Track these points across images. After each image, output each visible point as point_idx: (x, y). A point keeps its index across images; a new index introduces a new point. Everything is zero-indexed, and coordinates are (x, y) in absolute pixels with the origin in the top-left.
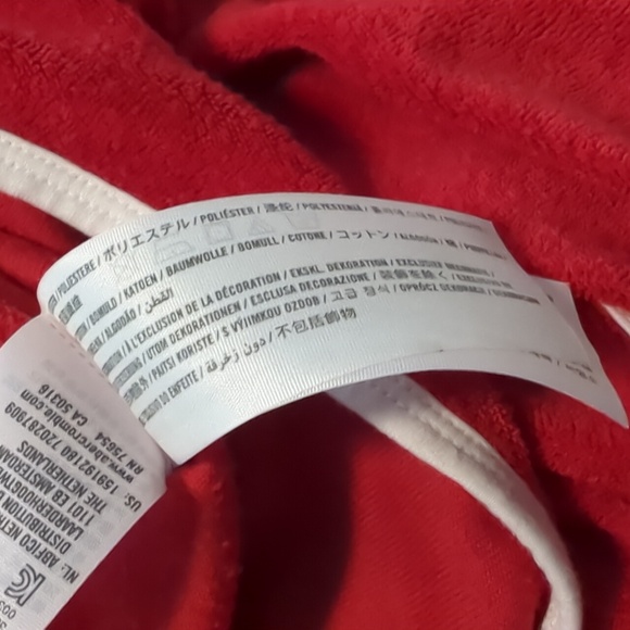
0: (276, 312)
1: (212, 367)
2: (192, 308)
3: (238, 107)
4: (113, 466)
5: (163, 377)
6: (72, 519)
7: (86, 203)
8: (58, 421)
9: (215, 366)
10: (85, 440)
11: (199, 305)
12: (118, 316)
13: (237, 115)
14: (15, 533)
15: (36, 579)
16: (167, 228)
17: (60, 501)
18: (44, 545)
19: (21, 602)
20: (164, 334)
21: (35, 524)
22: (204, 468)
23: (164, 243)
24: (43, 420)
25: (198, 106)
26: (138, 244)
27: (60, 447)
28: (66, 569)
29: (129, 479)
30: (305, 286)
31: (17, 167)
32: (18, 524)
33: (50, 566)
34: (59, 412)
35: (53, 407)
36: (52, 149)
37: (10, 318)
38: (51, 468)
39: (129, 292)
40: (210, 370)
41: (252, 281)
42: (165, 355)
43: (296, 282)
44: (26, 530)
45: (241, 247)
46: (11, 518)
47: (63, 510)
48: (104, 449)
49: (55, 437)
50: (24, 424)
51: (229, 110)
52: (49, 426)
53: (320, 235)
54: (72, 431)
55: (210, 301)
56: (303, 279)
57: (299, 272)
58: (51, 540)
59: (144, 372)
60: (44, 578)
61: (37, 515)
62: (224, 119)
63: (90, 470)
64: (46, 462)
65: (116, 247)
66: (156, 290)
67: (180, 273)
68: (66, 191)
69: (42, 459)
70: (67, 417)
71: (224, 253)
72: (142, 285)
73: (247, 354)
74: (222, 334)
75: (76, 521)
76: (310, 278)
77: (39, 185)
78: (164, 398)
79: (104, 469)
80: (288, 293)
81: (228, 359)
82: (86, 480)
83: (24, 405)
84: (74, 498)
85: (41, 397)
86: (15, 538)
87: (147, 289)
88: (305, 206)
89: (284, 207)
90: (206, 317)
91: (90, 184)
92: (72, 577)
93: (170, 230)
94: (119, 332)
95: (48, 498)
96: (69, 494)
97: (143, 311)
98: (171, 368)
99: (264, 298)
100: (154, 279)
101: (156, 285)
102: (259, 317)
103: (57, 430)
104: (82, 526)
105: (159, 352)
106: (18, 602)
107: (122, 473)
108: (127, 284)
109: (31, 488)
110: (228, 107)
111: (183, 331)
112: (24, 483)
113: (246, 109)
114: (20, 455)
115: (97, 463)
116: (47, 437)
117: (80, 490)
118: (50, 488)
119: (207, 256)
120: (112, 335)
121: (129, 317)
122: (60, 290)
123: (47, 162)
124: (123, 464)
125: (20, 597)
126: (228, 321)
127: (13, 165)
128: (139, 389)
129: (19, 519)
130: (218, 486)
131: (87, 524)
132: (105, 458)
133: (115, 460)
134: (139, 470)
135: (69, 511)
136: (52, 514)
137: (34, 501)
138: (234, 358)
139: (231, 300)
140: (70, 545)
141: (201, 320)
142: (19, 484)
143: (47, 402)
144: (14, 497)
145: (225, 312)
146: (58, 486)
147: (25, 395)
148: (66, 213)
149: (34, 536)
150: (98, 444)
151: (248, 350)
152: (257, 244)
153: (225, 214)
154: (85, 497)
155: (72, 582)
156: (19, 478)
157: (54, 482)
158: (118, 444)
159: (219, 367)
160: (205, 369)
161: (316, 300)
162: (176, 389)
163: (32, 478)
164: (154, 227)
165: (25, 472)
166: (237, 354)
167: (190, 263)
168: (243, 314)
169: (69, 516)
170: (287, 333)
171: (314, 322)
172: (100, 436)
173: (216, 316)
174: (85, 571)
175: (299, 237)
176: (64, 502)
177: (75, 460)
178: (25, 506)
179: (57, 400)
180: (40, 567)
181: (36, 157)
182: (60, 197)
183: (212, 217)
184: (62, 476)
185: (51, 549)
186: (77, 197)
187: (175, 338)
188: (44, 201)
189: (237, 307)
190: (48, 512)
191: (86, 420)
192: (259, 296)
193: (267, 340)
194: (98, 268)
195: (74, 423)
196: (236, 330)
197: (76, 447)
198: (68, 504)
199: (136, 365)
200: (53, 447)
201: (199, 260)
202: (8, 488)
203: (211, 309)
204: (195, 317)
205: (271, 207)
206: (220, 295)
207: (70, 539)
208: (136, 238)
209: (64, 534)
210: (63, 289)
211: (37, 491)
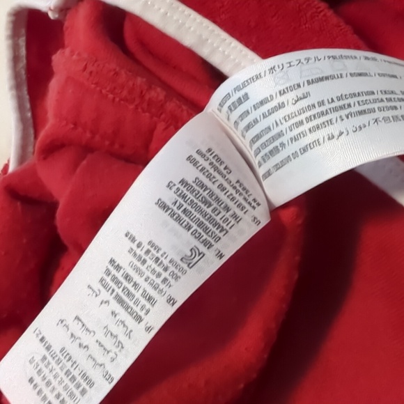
0: (373, 111)
1: (331, 138)
2: (321, 103)
3: (326, 11)
4: (245, 199)
5: (297, 142)
6: (222, 224)
7: (228, 56)
8: (216, 169)
9: (333, 137)
10: (231, 182)
11: (326, 102)
12: (273, 106)
13: (325, 15)
14: (188, 228)
15: (199, 254)
16: (308, 60)
17: (216, 213)
18: (205, 236)
19: (191, 265)
20: (303, 117)
21: (200, 225)
22: (292, 210)
23: (305, 67)
24: (208, 167)
25: (304, 6)
26: (290, 66)
27: (217, 184)
28: (217, 252)
29: (254, 208)
30: (389, 100)
31: (192, 29)
32: (191, 222)
33: (208, 248)
34: (217, 165)
35: (214, 161)
36: (215, 22)
37: (185, 113)
38: (212, 194)
39: (282, 92)
40: (329, 139)
41: (358, 93)
42: (301, 129)
43: (384, 97)
44: (195, 227)
45: (351, 75)
46: (187, 219)
47: (218, 218)
48: (240, 189)
49: (214, 177)
50: (197, 168)
51: (321, 11)
52: (212, 171)
53: (394, 76)
54: (224, 176)
55: (333, 101)
56: (388, 96)
57: (385, 92)
58: (210, 234)
59: (284, 139)
60: (204, 255)
61: (202, 219)
62: (318, 16)
63: (233, 199)
64: (209, 191)
65: (277, 67)
66: (300, 92)
67: (315, 85)
68: (218, 47)
69: (206, 189)
70: (222, 168)
71: (341, 77)
72: (292, 88)
73: (354, 132)
74: (339, 119)
75: (224, 225)
76: (392, 96)
77: (203, 42)
78: (295, 155)
79: (241, 200)
80: (380, 102)
81: (341, 134)
82: (230, 204)
83: (198, 158)
84: (223, 213)
85: (208, 155)
86: (189, 230)
87: (294, 91)
88: (385, 61)
89: (374, 59)
90: (330, 109)
91: (233, 45)
92: (221, 256)
93: (310, 61)
94: (273, 115)
95: (209, 210)
96: (221, 210)
97: (290, 103)
98: (304, 136)
99: (365, 102)
100: (299, 86)
101: (300, 89)
102: (361, 113)
103: (215, 174)
104: (228, 228)
105: (297, 127)
106: (188, 266)
107: (250, 203)
108: (281, 88)
109: (200, 204)
110: (321, 9)
111: (314, 116)
112: (196, 201)
113: (330, 13)
114: (194, 185)
115: (237, 196)
116: (209, 176)
117: (227, 209)
118: (210, 205)
119: (331, 77)
120: (267, 117)
121: (281, 106)
122: (235, 90)
123: (210, 28)
124: (250, 199)
125: (190, 264)
126: (344, 113)
127: (190, 28)
128: (278, 149)
129: (192, 220)
130: (300, 222)
131: (231, 228)
132: (241, 194)
133: (246, 196)
134: (259, 204)
135: (221, 219)
136: (211, 220)
137: (201, 211)
138: (345, 133)
139: (346, 102)
140: (220, 239)
141: (327, 110)
142: (192, 201)
143: (211, 157)
144: (189, 208)
145: (342, 108)
146: (215, 205)
147: (198, 152)
148: (215, 60)
149: (200, 230)
150: (237, 185)
151: (355, 129)
152: (360, 75)
153: (341, 57)
154: (229, 213)
155: (220, 258)
156: (192, 198)
157: (212, 202)
158: (247, 188)
159: (336, 137)
160: (326, 138)
161: (395, 108)
162: (305, 150)
163: (200, 198)
164: (300, 58)
165: (196, 194)
166: (348, 131)
167: (321, 79)
168: (353, 110)
169: (221, 222)
170: (379, 123)
171: (395, 118)
172: (238, 182)
173: (336, 109)
174: (229, 253)
175: (384, 75)
176: (218, 214)
177: (225, 192)
178: (195, 213)
179: (216, 158)
180: (202, 248)
181: (204, 25)
182: (214, 50)
183: (334, 58)
184: (218, 200)
185: (209, 239)
186: (224, 52)
187: (309, 119)
188: (204, 52)
189: (349, 106)
190: (208, 218)
191: (231, 172)
192: (362, 101)
193: (367, 125)
194: (264, 78)
195: (225, 172)
196: (348, 118)
197: (226, 185)
198: (220, 216)
199: (280, 135)
200: (214, 183)
201: (327, 78)
202: (186, 202)
203: (333, 105)
204: (323, 108)
205: (366, 58)
206: (339, 99)
207: (221, 235)
208: (290, 63)
209: (217, 232)
210: (237, 89)
211: (202, 206)
